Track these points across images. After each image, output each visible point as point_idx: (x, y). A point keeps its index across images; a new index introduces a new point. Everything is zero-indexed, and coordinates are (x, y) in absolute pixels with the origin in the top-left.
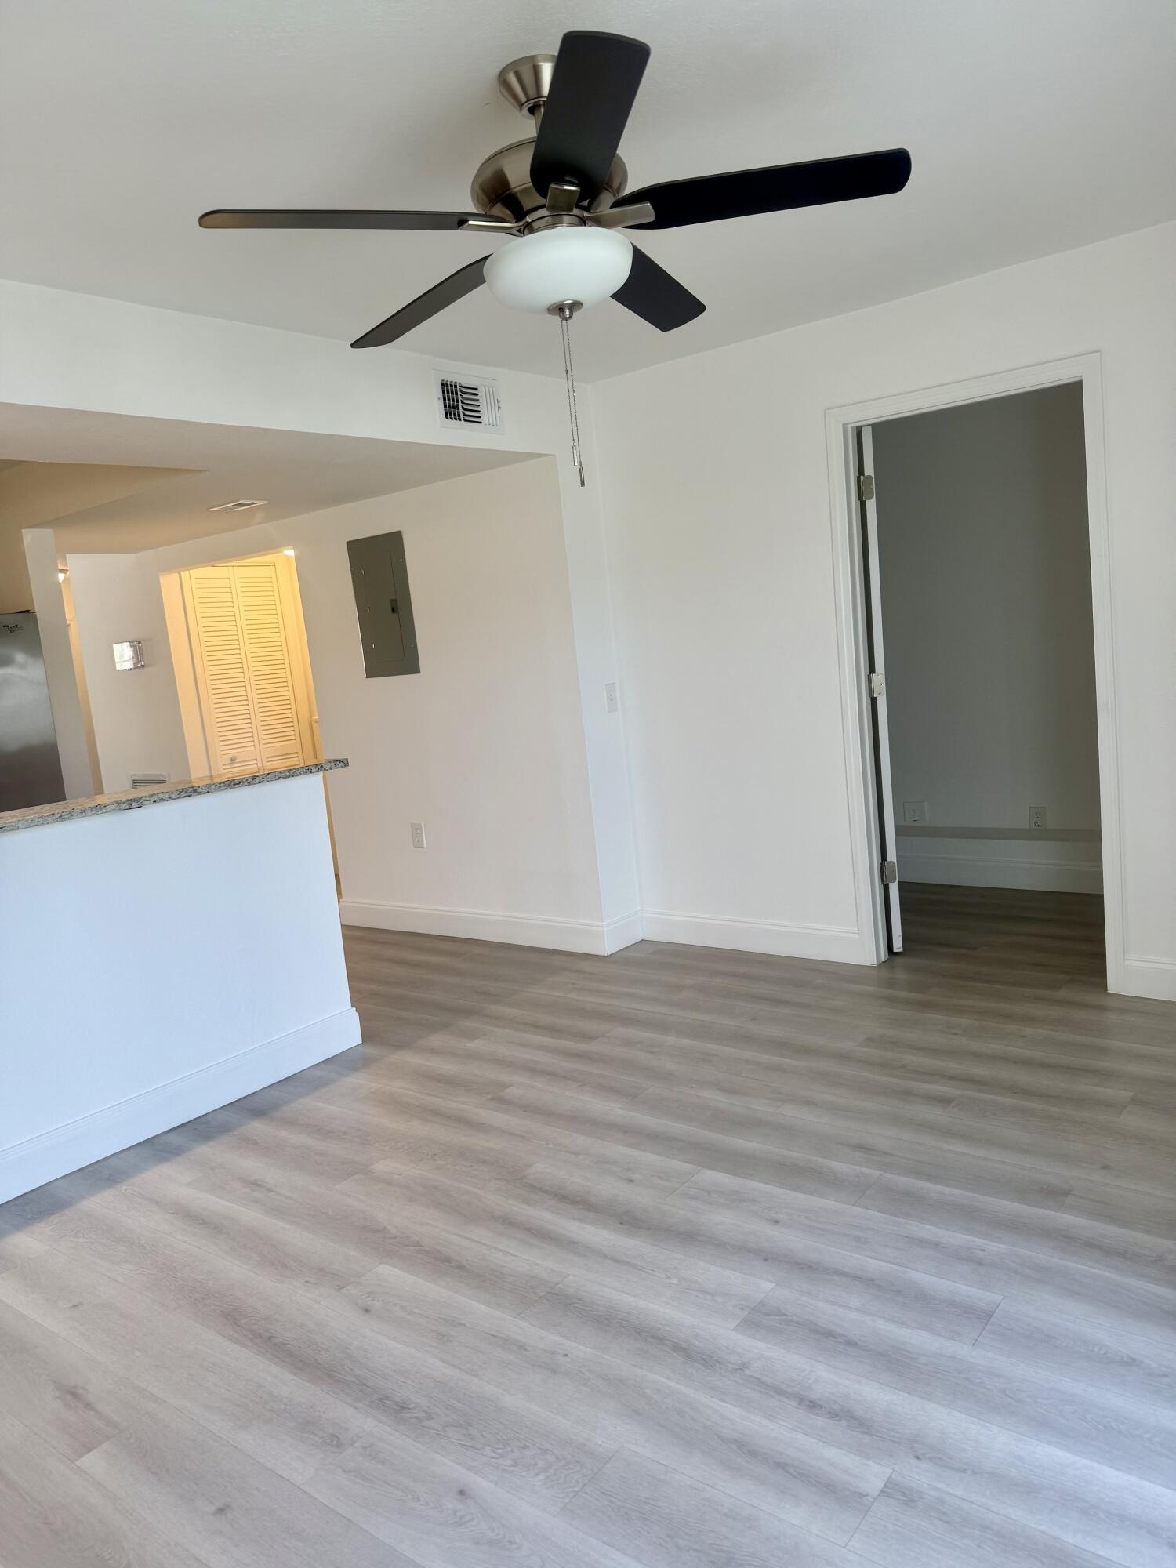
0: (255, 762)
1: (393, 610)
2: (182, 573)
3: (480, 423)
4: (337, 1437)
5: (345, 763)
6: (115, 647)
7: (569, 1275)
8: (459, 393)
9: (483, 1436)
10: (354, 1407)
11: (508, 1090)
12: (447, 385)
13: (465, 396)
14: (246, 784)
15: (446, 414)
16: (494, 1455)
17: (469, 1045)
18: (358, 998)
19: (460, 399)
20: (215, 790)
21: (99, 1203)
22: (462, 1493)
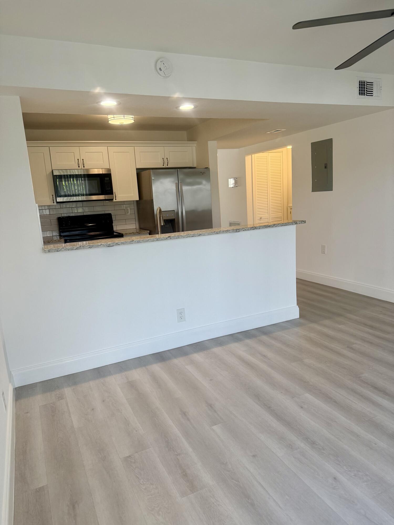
0: (268, 219)
1: (325, 167)
2: (253, 155)
3: (372, 96)
4: (291, 445)
5: (305, 222)
6: (229, 180)
7: (377, 416)
8: (366, 85)
9: (343, 462)
10: (297, 438)
11: (354, 345)
12: (361, 82)
13: (368, 86)
14: (271, 227)
15: (359, 93)
16: (347, 470)
17: (339, 326)
18: (299, 303)
19: (366, 87)
20: (262, 228)
21: (217, 350)
22: (335, 478)
